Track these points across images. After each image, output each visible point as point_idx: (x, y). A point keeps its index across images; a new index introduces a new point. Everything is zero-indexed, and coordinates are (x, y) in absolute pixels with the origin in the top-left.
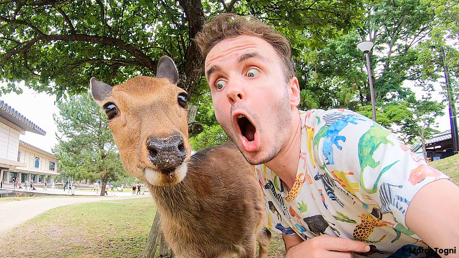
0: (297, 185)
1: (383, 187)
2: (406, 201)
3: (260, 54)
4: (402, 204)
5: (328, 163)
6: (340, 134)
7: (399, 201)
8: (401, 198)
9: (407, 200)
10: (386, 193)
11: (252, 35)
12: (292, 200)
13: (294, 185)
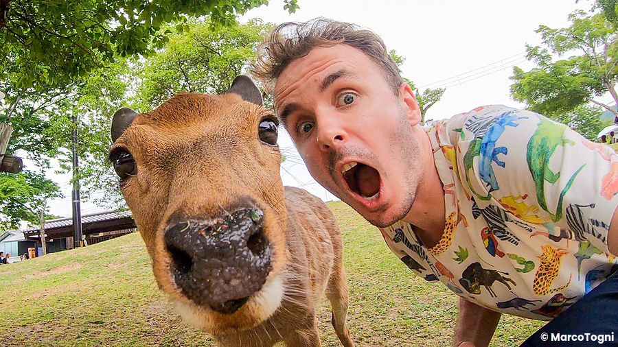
0: (449, 230)
1: (569, 209)
2: (603, 225)
3: (349, 69)
4: (599, 230)
5: (492, 190)
6: (498, 145)
7: (595, 226)
8: (597, 222)
9: (604, 223)
10: (575, 218)
11: (329, 45)
12: (444, 249)
13: (445, 231)
